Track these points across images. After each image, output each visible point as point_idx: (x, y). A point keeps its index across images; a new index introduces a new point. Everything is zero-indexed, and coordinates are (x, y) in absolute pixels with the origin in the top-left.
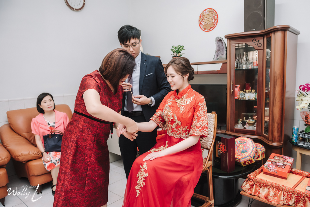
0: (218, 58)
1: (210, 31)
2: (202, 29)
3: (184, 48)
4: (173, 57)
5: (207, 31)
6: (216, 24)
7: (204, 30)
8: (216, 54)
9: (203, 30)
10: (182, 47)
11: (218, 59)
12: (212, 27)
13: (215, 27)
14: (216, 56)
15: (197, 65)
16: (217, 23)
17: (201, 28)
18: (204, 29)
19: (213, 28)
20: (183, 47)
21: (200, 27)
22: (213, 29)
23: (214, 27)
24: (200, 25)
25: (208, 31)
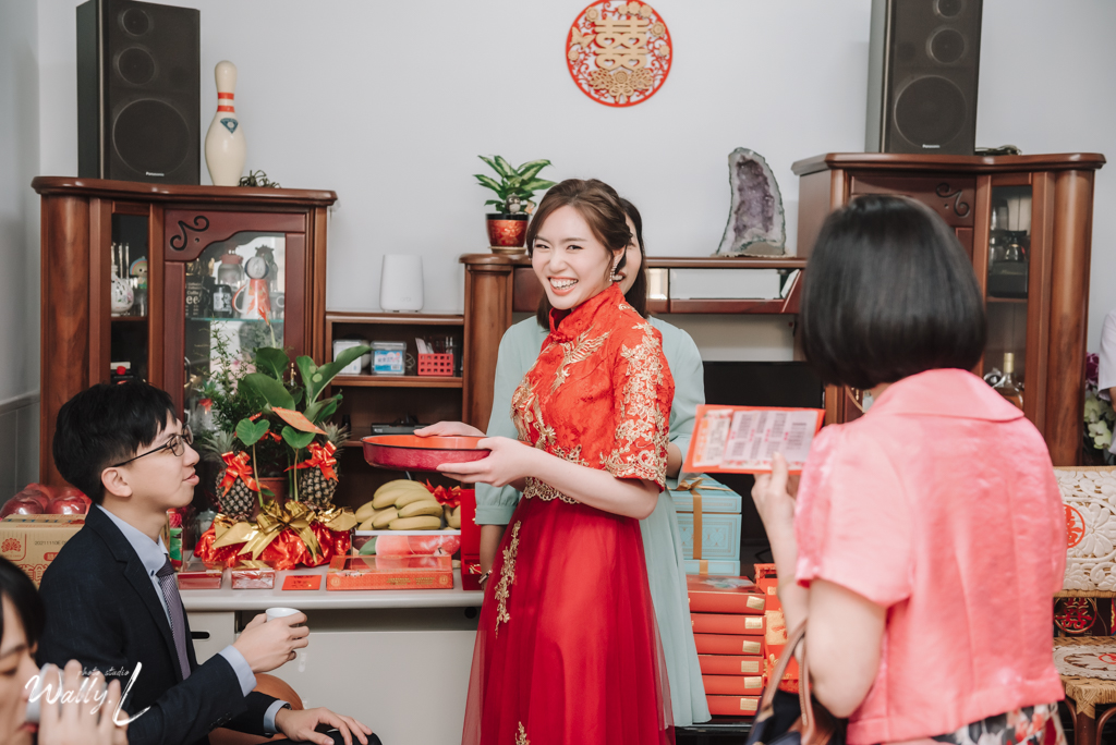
0: (744, 241)
1: (628, 104)
2: (586, 87)
3: (537, 176)
4: (491, 217)
5: (611, 100)
6: (662, 81)
7: (593, 93)
8: (733, 223)
9: (588, 94)
10: (535, 169)
11: (745, 246)
12: (642, 87)
13: (655, 91)
14: (731, 235)
15: (669, 268)
16: (666, 74)
17: (580, 85)
18: (597, 91)
19: (645, 95)
20: (537, 172)
21: (576, 79)
22: (646, 98)
23: (651, 90)
24: (571, 68)
25: (616, 104)
